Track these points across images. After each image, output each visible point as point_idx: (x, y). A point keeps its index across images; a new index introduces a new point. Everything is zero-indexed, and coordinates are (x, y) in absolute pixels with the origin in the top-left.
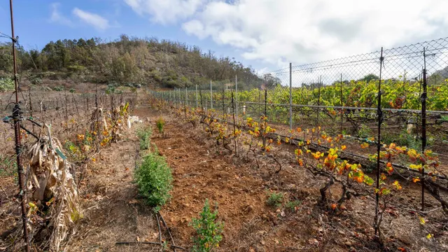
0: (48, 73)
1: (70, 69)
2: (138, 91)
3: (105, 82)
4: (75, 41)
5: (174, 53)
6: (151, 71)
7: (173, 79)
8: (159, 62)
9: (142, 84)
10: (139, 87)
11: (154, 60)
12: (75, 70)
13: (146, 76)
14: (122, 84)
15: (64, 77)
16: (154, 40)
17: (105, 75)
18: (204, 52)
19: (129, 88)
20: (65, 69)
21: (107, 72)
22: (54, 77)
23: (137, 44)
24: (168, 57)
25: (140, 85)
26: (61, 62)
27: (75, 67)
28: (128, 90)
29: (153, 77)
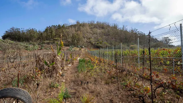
0: (46, 42)
1: (54, 40)
2: (82, 50)
3: (68, 46)
4: (56, 26)
5: (103, 28)
6: (89, 39)
7: (100, 43)
8: (94, 34)
9: (85, 46)
10: (83, 48)
11: (91, 33)
12: (56, 40)
13: (87, 42)
14: (75, 46)
15: (52, 44)
16: (93, 22)
17: (68, 42)
18: (120, 27)
19: (78, 48)
20: (52, 40)
21: (69, 41)
22: (48, 44)
23: (83, 25)
24: (99, 31)
25: (83, 47)
26: (51, 36)
27: (57, 38)
28: (78, 49)
29: (90, 42)
